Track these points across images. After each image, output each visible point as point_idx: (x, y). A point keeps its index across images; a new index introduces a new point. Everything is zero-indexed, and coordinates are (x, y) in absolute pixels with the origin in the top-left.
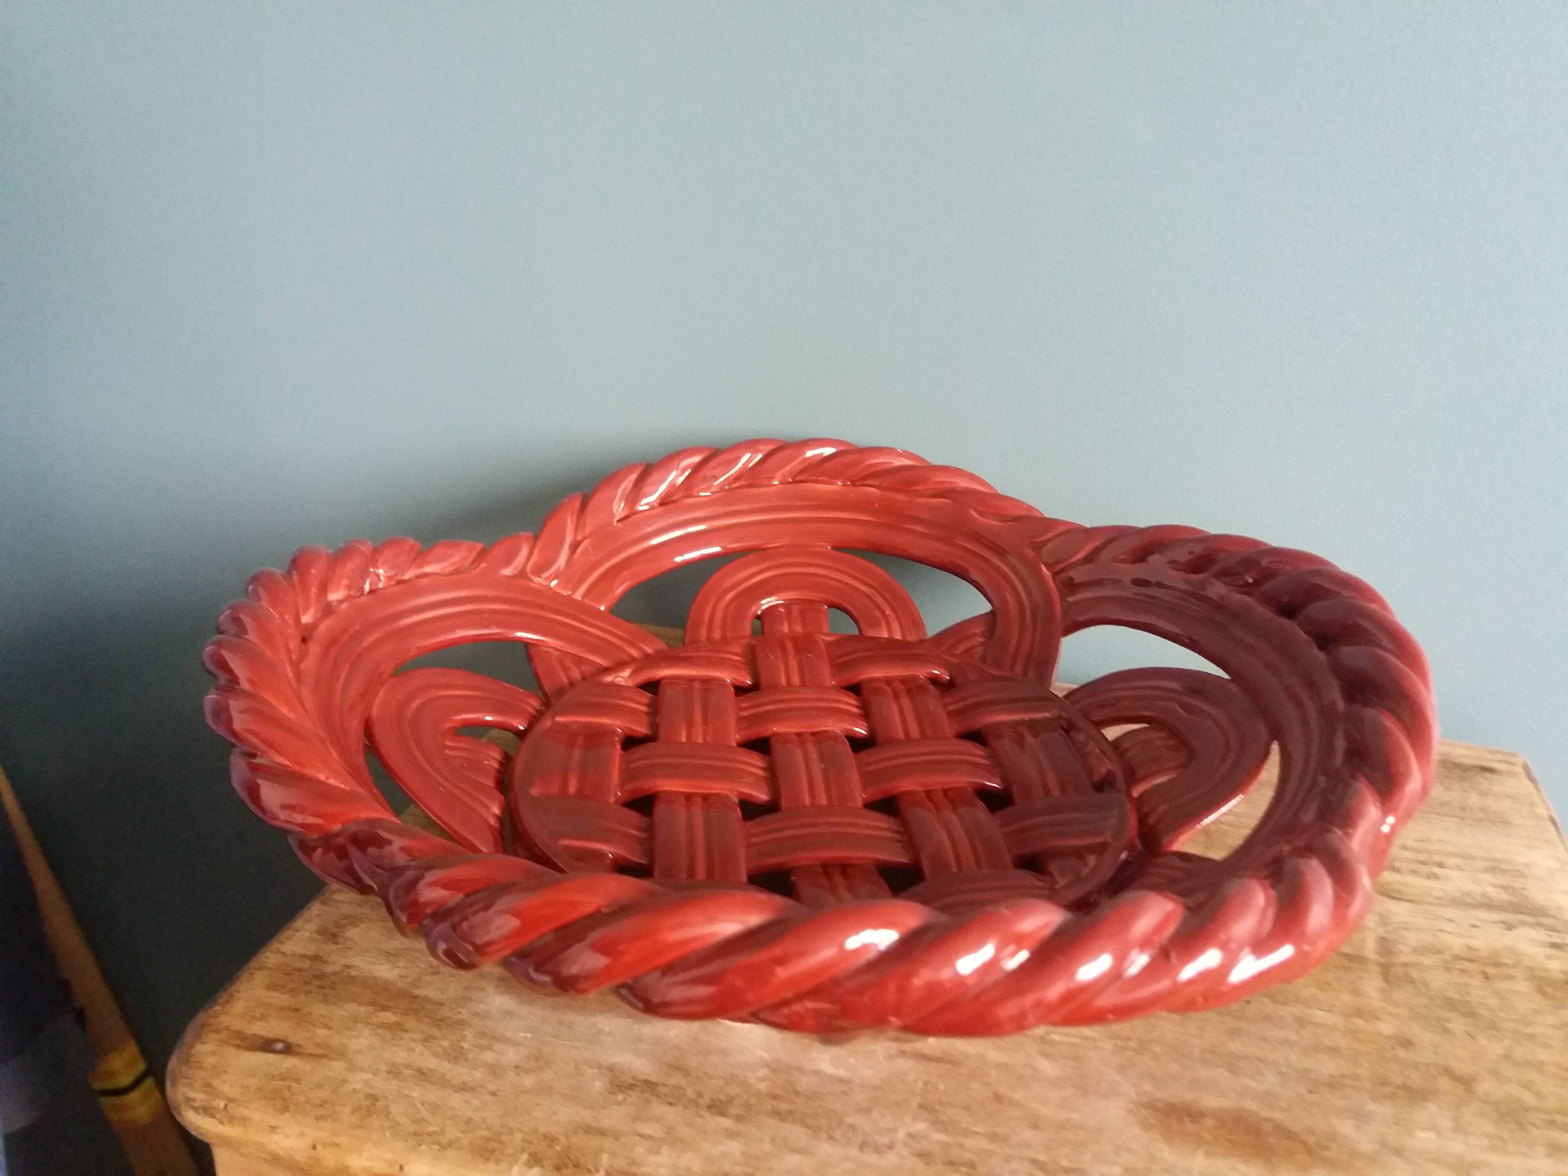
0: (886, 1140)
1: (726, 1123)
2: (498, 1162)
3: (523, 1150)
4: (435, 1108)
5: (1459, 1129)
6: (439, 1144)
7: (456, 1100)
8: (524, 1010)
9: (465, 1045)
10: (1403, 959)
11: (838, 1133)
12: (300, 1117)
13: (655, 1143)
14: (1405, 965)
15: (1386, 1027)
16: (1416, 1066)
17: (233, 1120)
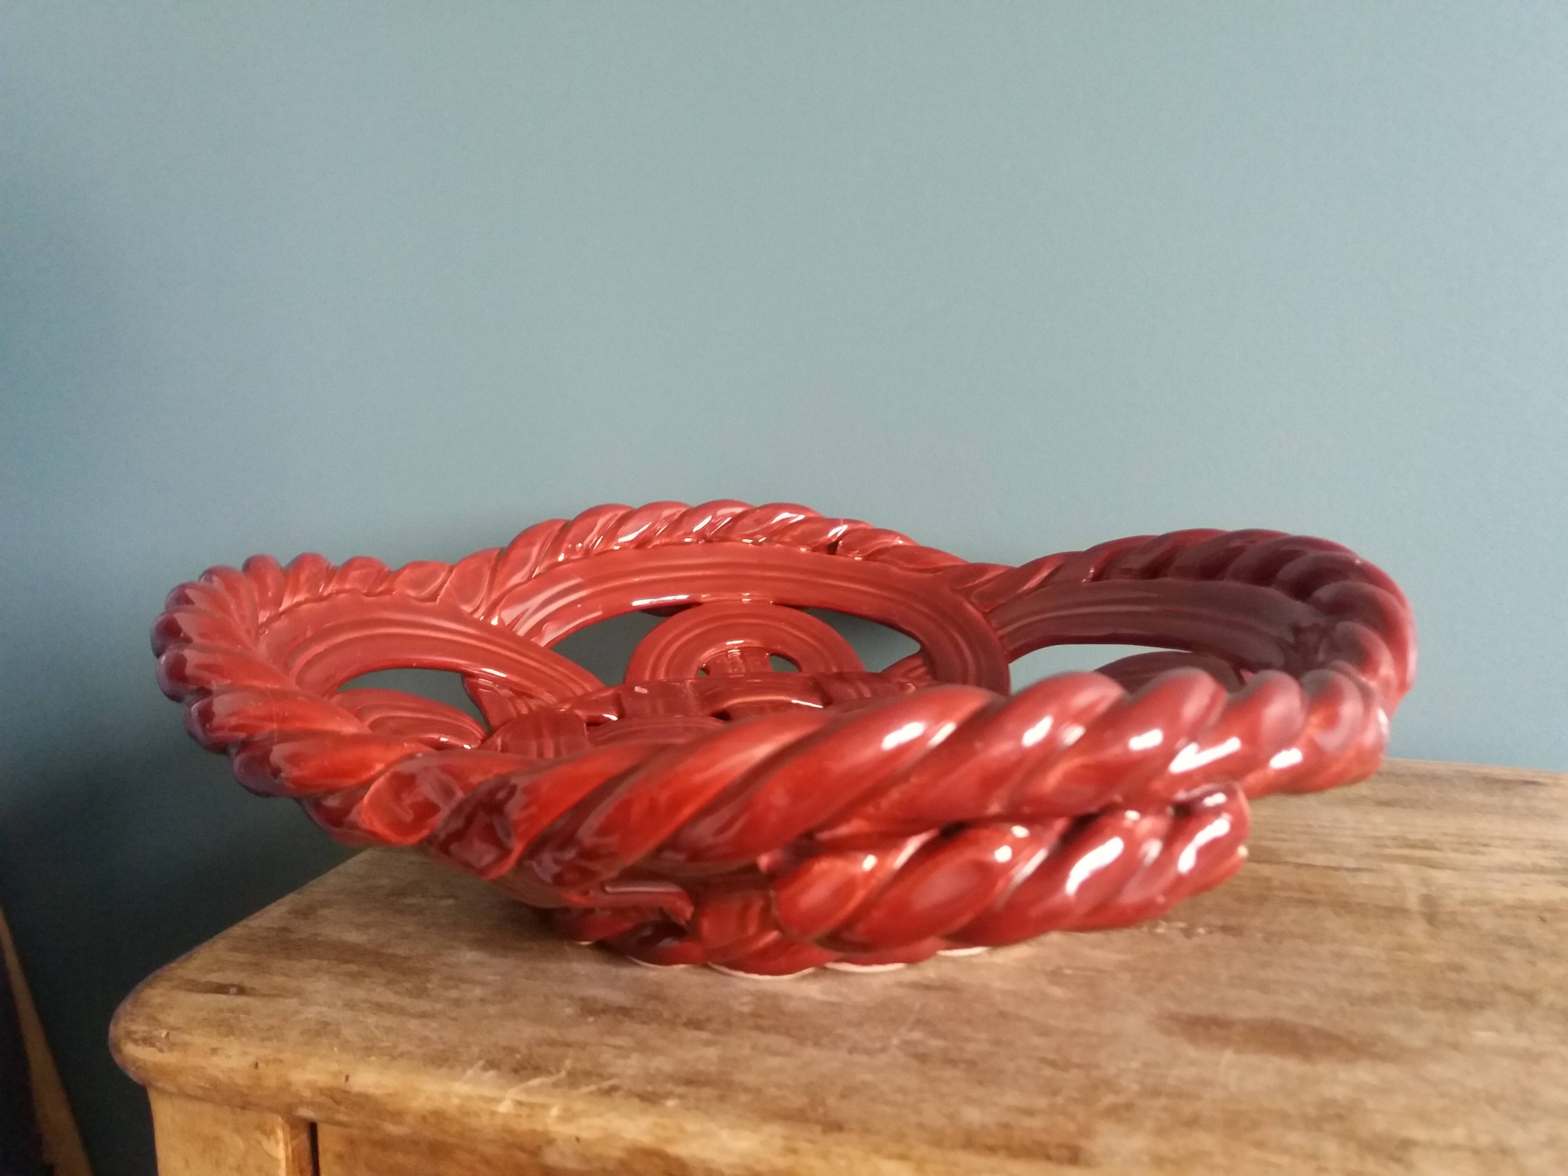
0: (878, 1045)
1: (704, 1035)
2: (451, 1067)
3: (480, 1058)
4: (388, 1030)
5: (1521, 1027)
6: (389, 1055)
7: (414, 1025)
8: (496, 961)
9: (429, 985)
10: (1449, 909)
11: (825, 1041)
12: (244, 1039)
13: (623, 1052)
14: (1452, 913)
15: (1434, 957)
16: (1470, 985)
17: (172, 1046)
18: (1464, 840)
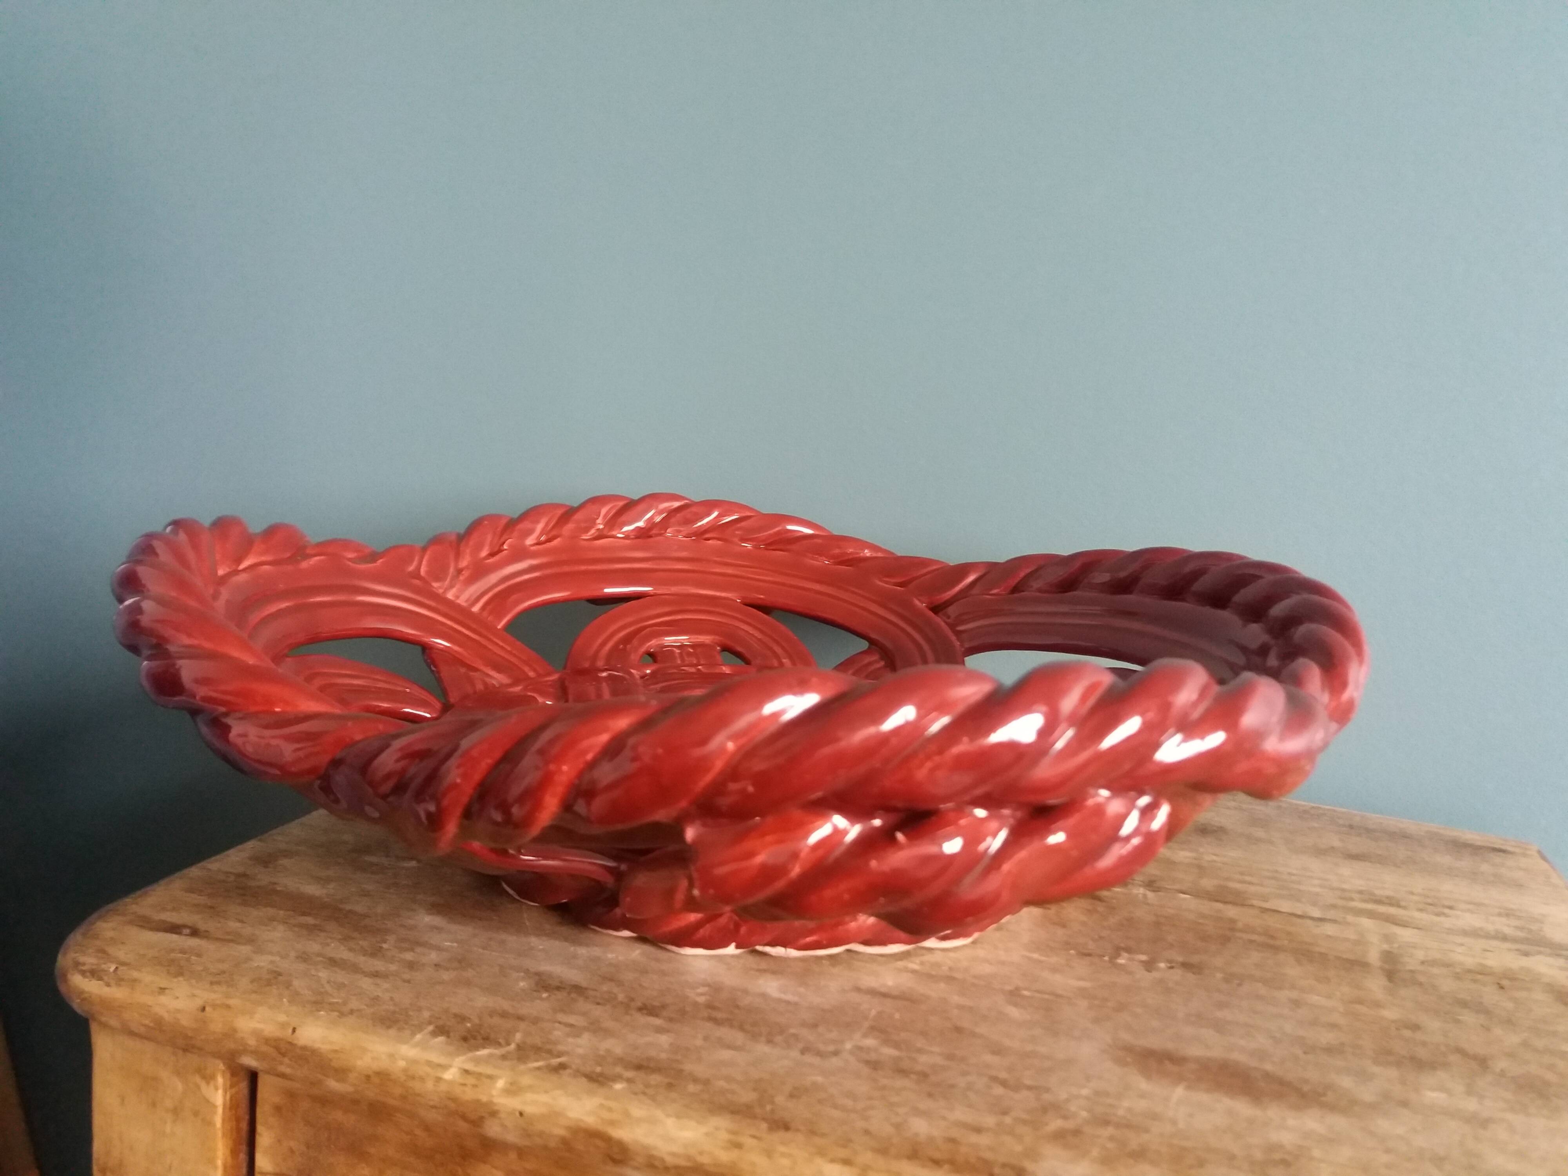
0: (831, 1048)
1: (657, 1022)
2: (400, 1029)
3: (430, 1023)
4: (340, 986)
5: (1470, 1091)
6: (339, 1011)
7: (366, 983)
8: (454, 927)
9: (385, 946)
10: (1409, 968)
11: (779, 1039)
12: (193, 981)
13: (575, 1031)
14: (1412, 971)
15: (1390, 1014)
16: (1424, 1044)
17: (120, 981)
18: (1429, 901)
